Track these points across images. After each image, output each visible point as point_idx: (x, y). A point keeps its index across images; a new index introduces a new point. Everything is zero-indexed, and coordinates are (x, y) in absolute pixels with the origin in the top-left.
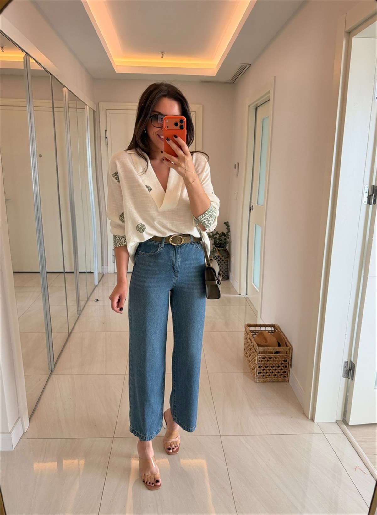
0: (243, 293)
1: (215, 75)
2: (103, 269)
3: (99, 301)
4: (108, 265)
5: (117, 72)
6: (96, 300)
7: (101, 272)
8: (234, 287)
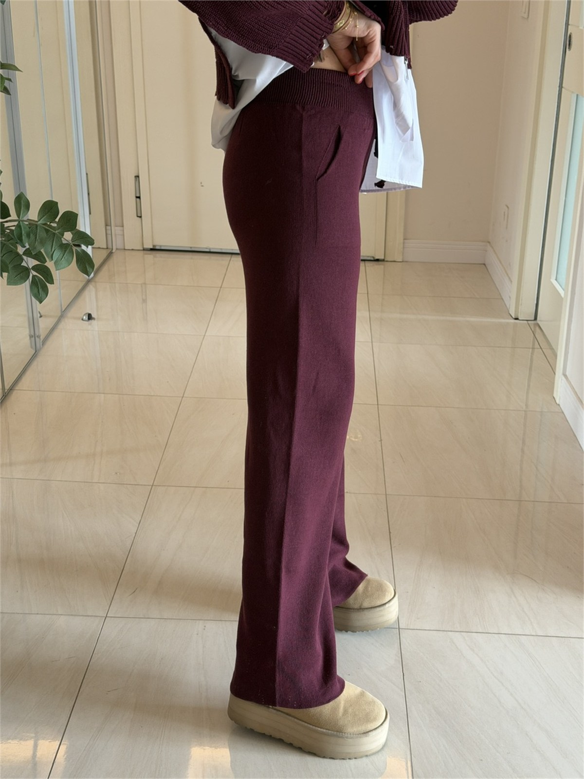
0: (526, 311)
2: (109, 237)
3: (94, 319)
4: (123, 226)
6: (85, 318)
7: (105, 247)
8: (503, 299)
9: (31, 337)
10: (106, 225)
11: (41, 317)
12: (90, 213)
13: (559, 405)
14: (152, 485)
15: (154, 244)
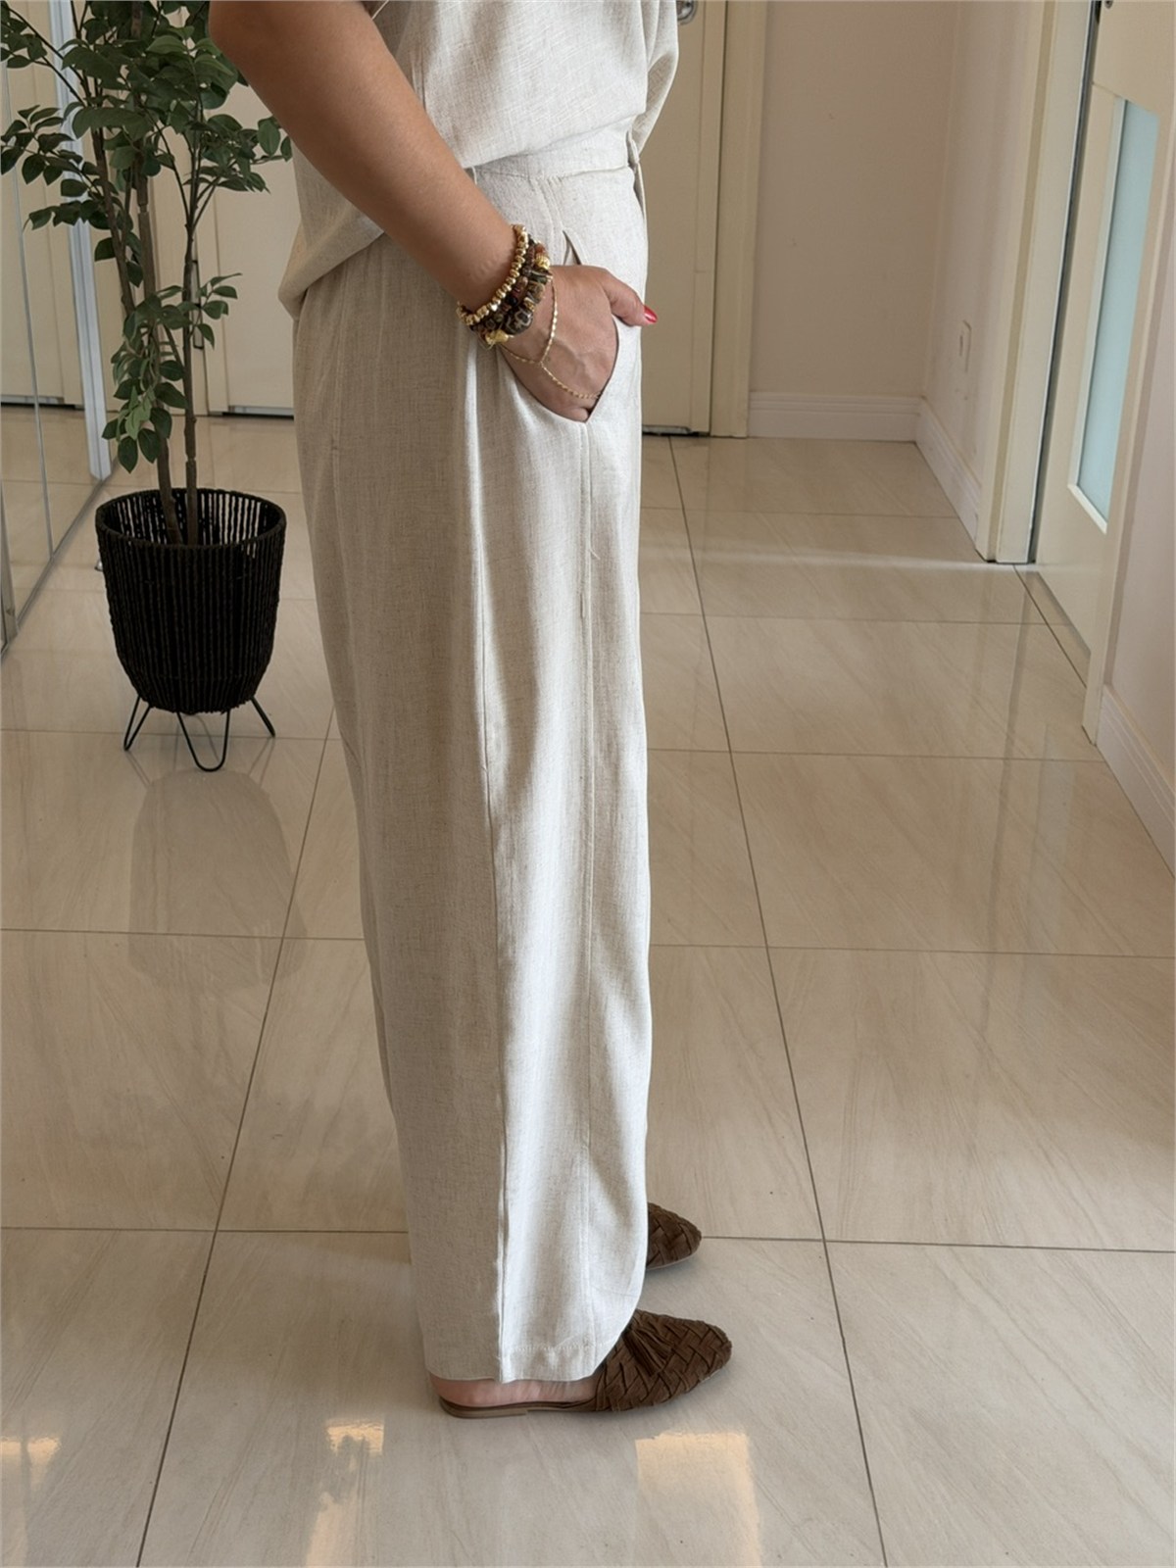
0: (1012, 544)
8: (959, 518)
13: (1096, 745)
14: (281, 936)
15: (232, 404)
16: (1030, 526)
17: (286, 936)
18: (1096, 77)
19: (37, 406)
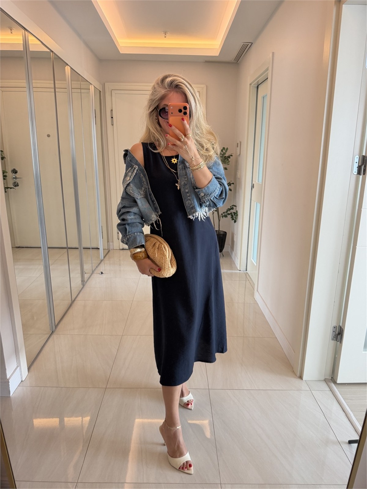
0: (243, 268)
1: (218, 55)
2: (109, 245)
3: (103, 273)
4: (113, 242)
5: (122, 53)
6: (100, 273)
7: (107, 248)
8: (235, 264)
9: (82, 281)
10: (108, 242)
11: (86, 273)
12: (103, 238)
13: (256, 301)
14: (122, 334)
15: (124, 247)
16: (246, 265)
17: (123, 334)
18: (252, 199)
19: (91, 248)
